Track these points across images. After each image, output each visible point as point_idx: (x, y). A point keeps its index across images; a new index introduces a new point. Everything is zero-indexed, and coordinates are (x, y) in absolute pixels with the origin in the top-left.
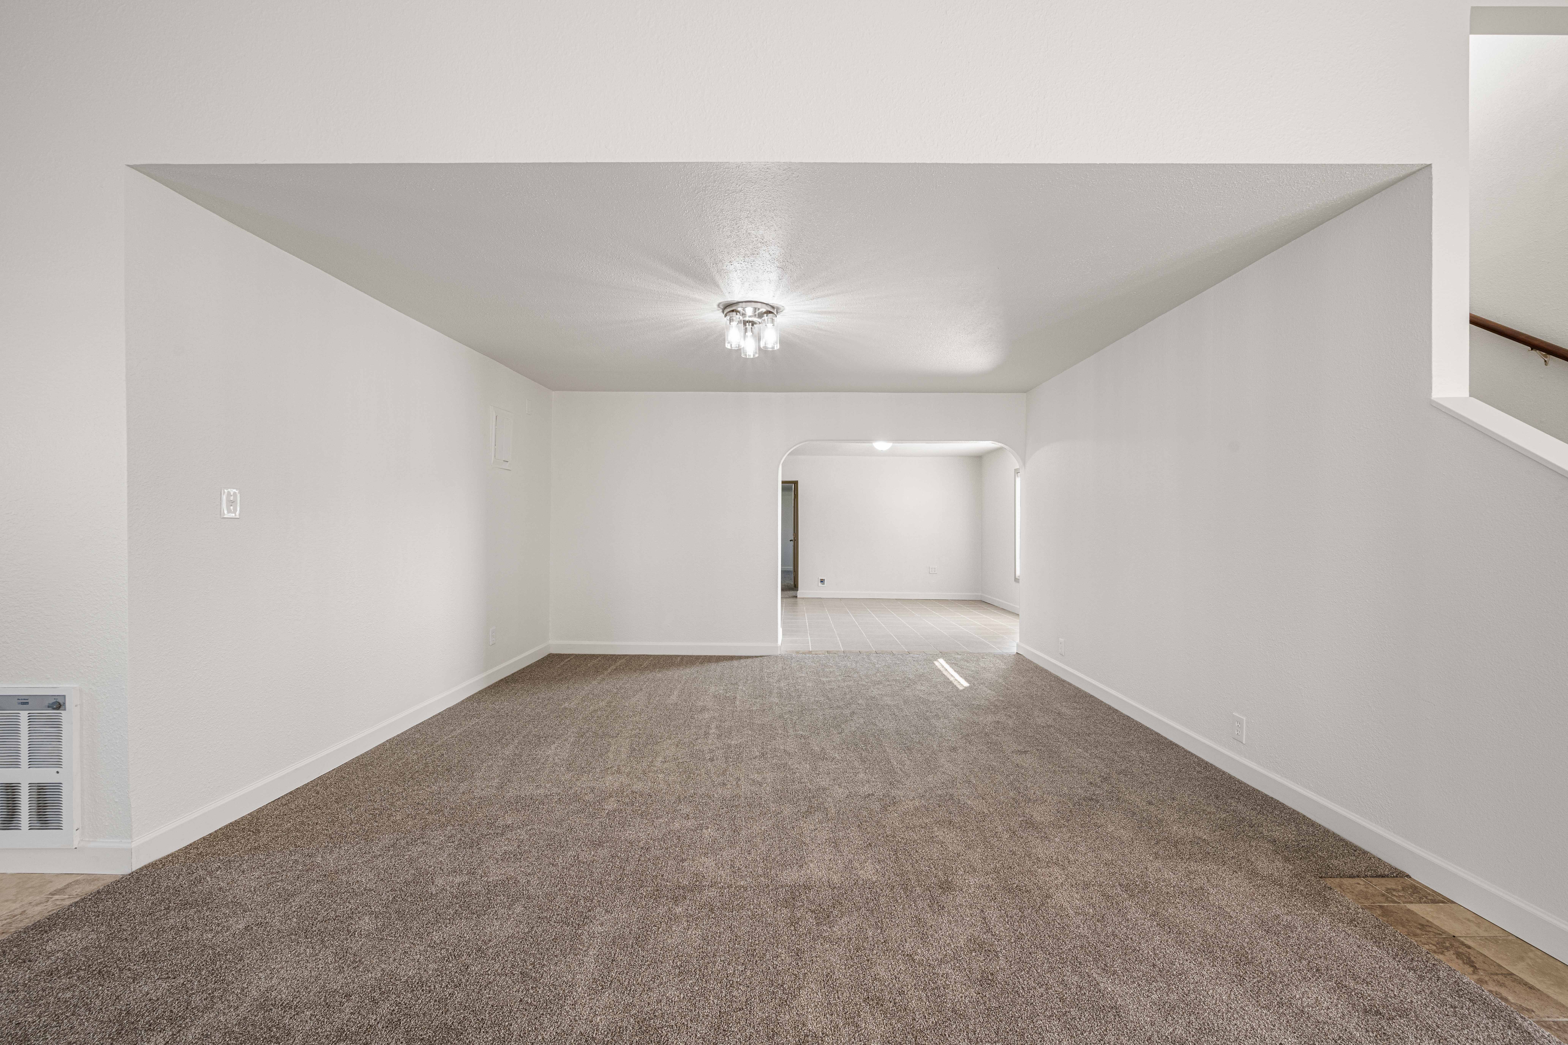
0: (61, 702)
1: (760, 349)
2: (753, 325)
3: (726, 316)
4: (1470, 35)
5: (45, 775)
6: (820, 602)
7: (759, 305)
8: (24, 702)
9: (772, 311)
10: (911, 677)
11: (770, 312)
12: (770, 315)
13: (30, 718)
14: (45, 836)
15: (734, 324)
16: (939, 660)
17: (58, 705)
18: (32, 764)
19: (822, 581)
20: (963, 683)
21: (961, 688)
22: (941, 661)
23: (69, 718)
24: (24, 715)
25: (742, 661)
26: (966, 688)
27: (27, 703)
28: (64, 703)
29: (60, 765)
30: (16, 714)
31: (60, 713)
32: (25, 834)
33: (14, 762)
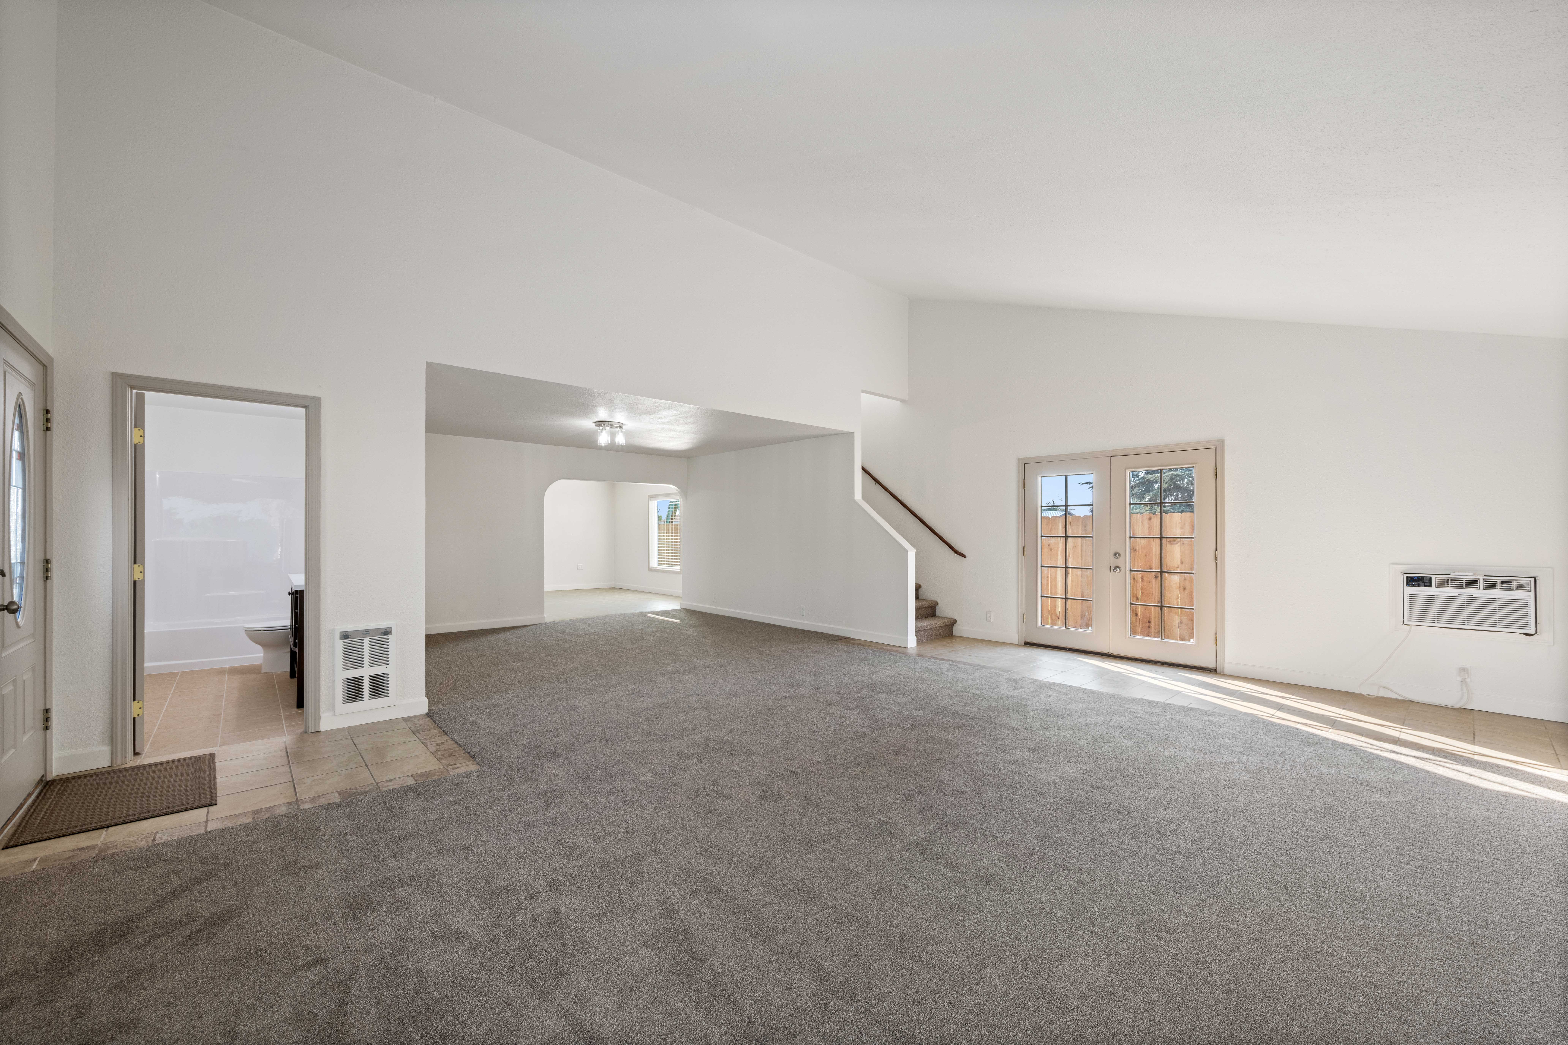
0: (389, 631)
2: (610, 430)
3: (597, 426)
4: (861, 394)
5: (378, 670)
7: (615, 423)
8: (367, 633)
11: (620, 426)
12: (621, 428)
13: (370, 640)
14: (379, 702)
15: (604, 431)
16: (648, 614)
17: (387, 632)
18: (371, 665)
20: (675, 620)
21: (677, 622)
22: (650, 615)
23: (392, 639)
24: (366, 640)
26: (679, 621)
27: (369, 633)
28: (391, 632)
29: (388, 664)
30: (362, 641)
31: (388, 638)
32: (367, 703)
33: (359, 664)
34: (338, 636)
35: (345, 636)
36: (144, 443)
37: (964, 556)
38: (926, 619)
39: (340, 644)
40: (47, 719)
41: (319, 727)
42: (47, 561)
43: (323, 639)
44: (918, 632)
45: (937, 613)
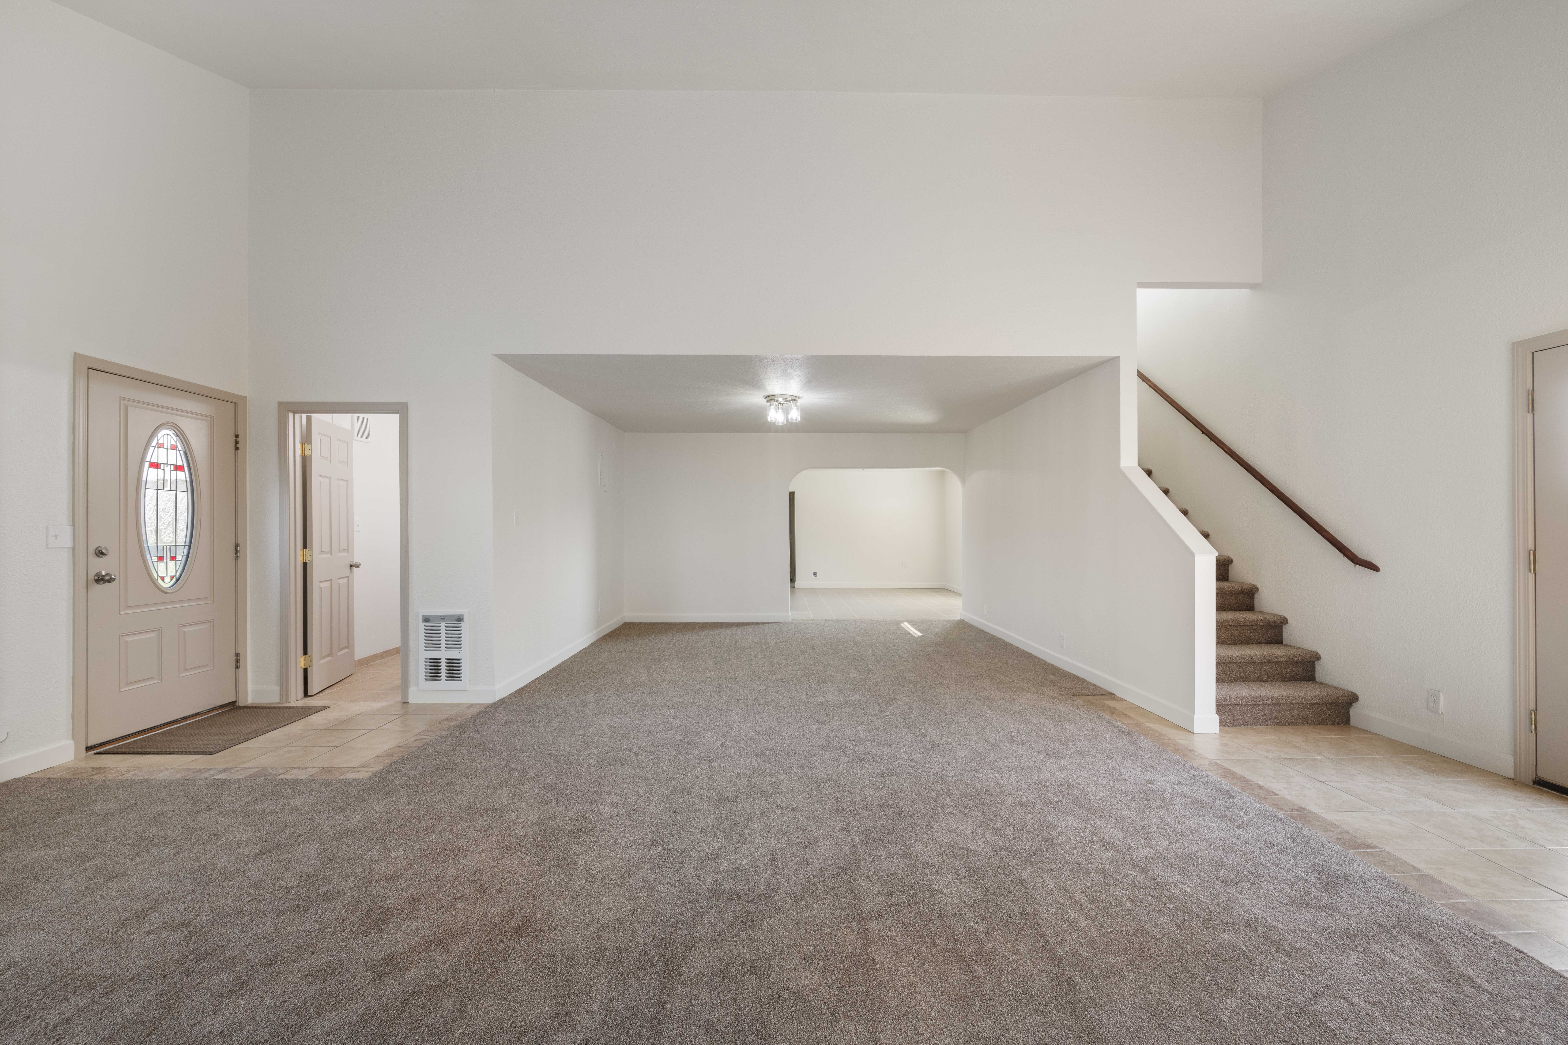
0: (461, 618)
1: (787, 420)
2: (782, 405)
3: (767, 402)
4: (1137, 289)
5: (453, 654)
6: (813, 591)
7: (787, 397)
8: (443, 618)
9: (794, 399)
10: (884, 631)
11: (794, 400)
12: (795, 401)
13: (446, 626)
14: (454, 684)
15: (772, 407)
16: (904, 623)
17: (460, 619)
18: (447, 649)
19: (815, 574)
20: (918, 634)
21: (916, 636)
22: (906, 624)
23: (464, 626)
24: (443, 625)
25: (765, 625)
26: (920, 636)
27: (445, 619)
28: (463, 619)
29: (460, 649)
30: (440, 625)
31: (461, 624)
32: (443, 683)
33: (437, 647)
34: (420, 619)
35: (426, 619)
36: (311, 455)
37: (1374, 568)
38: (1284, 683)
39: (422, 626)
40: (238, 660)
41: (407, 698)
42: (237, 546)
43: (411, 620)
44: (1222, 707)
45: (1319, 675)
